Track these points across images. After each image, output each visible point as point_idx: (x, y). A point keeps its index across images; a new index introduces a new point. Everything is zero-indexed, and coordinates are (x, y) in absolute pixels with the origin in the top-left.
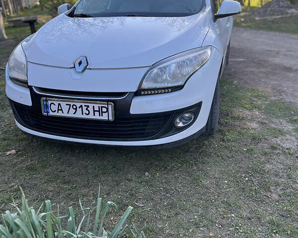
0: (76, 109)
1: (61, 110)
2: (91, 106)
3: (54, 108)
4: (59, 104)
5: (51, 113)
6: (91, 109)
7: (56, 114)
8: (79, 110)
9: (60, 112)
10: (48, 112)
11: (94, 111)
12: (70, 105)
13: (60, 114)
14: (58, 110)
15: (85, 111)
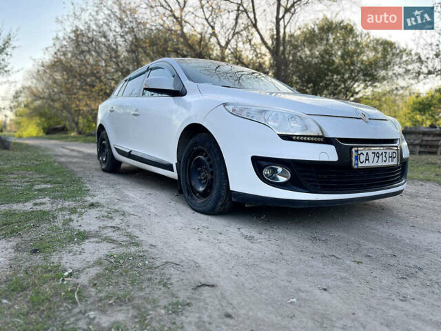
0: (378, 157)
1: (368, 160)
2: (388, 151)
3: (362, 158)
4: (367, 153)
5: (360, 165)
6: (387, 155)
7: (363, 165)
8: (381, 157)
9: (367, 161)
10: (357, 164)
11: (390, 157)
12: (374, 153)
13: (367, 164)
14: (366, 160)
15: (384, 159)
